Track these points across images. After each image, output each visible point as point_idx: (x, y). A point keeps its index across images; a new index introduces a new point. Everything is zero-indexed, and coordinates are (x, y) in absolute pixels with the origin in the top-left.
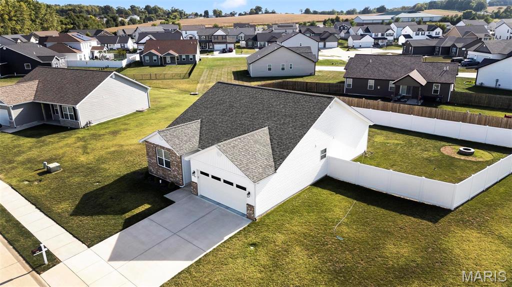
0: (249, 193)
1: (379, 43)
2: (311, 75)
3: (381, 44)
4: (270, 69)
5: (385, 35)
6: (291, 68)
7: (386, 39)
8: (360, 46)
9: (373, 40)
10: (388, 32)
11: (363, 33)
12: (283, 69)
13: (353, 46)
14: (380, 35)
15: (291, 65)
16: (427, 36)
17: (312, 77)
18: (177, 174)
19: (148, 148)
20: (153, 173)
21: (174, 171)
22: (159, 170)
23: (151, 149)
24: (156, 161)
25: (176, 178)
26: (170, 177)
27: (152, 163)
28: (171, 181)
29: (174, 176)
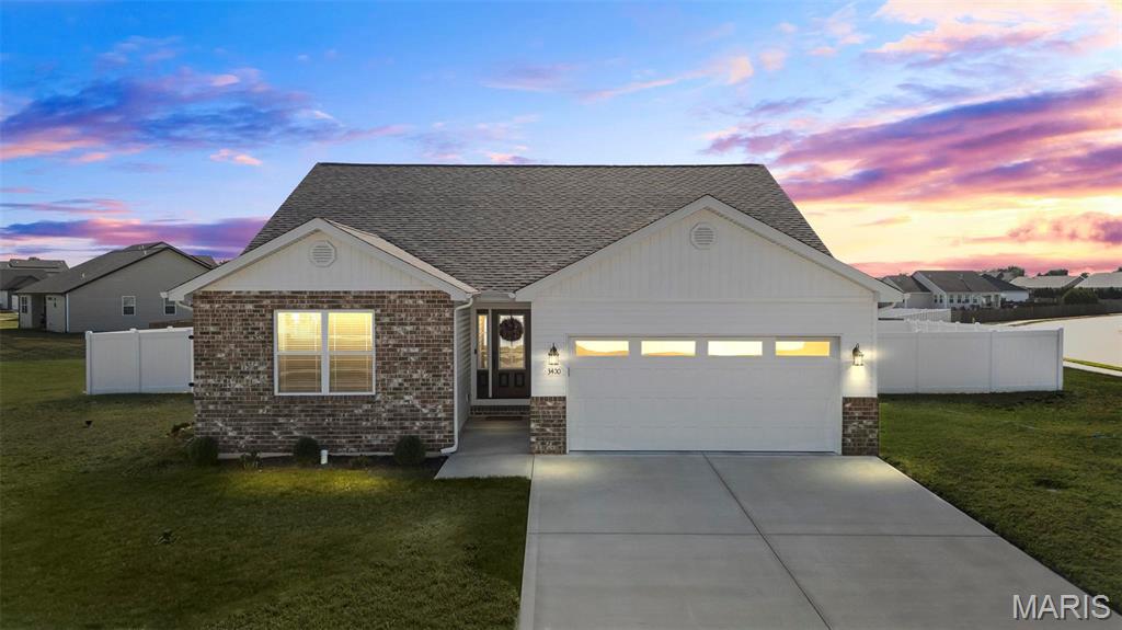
18: (416, 402)
19: (212, 329)
20: (227, 449)
21: (397, 392)
22: (281, 420)
23: (237, 327)
24: (264, 378)
25: (407, 424)
26: (368, 430)
27: (236, 399)
28: (371, 447)
29: (395, 415)
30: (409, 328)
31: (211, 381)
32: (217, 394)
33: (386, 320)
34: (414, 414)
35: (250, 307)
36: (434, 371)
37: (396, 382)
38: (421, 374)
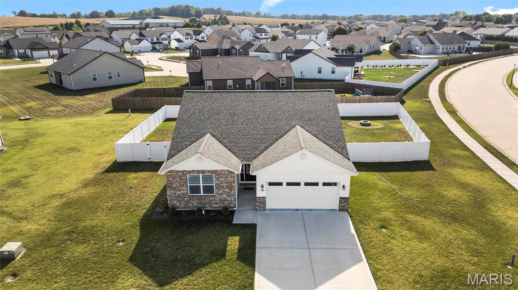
0: (344, 186)
1: (156, 47)
2: (141, 82)
3: (158, 48)
4: (95, 79)
5: (160, 39)
6: (119, 76)
7: (162, 43)
8: (140, 51)
9: (150, 45)
10: (162, 37)
11: (138, 38)
12: (110, 78)
13: (133, 51)
14: (155, 40)
15: (118, 72)
16: (195, 39)
17: (142, 84)
18: (226, 197)
19: (171, 179)
20: (177, 208)
21: (221, 195)
22: (191, 201)
23: (178, 179)
24: (186, 191)
25: (224, 202)
26: (214, 204)
27: (179, 196)
28: (214, 207)
29: (221, 200)
30: (224, 179)
31: (172, 192)
32: (174, 195)
33: (217, 177)
34: (226, 200)
35: (181, 174)
36: (230, 189)
37: (221, 192)
38: (227, 190)
